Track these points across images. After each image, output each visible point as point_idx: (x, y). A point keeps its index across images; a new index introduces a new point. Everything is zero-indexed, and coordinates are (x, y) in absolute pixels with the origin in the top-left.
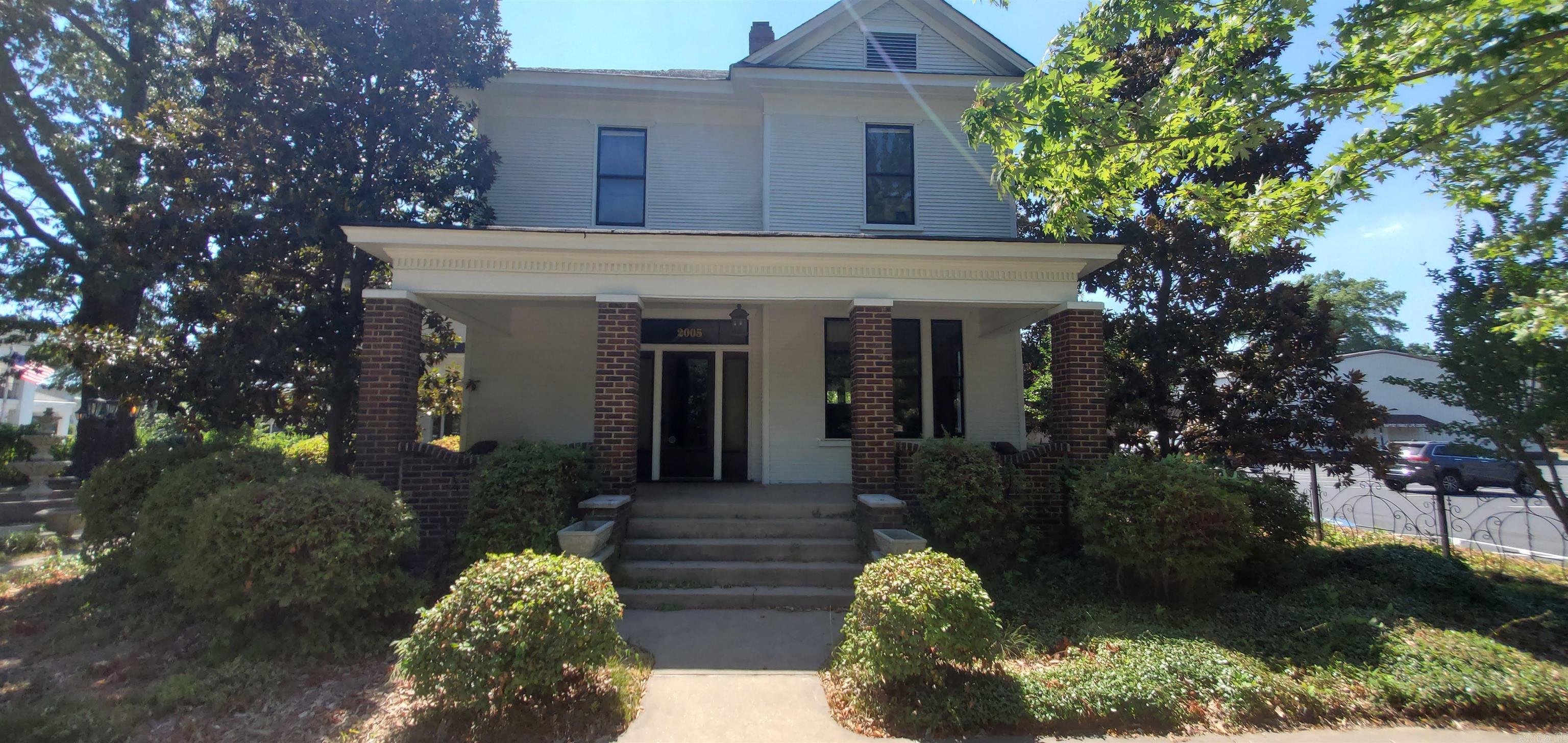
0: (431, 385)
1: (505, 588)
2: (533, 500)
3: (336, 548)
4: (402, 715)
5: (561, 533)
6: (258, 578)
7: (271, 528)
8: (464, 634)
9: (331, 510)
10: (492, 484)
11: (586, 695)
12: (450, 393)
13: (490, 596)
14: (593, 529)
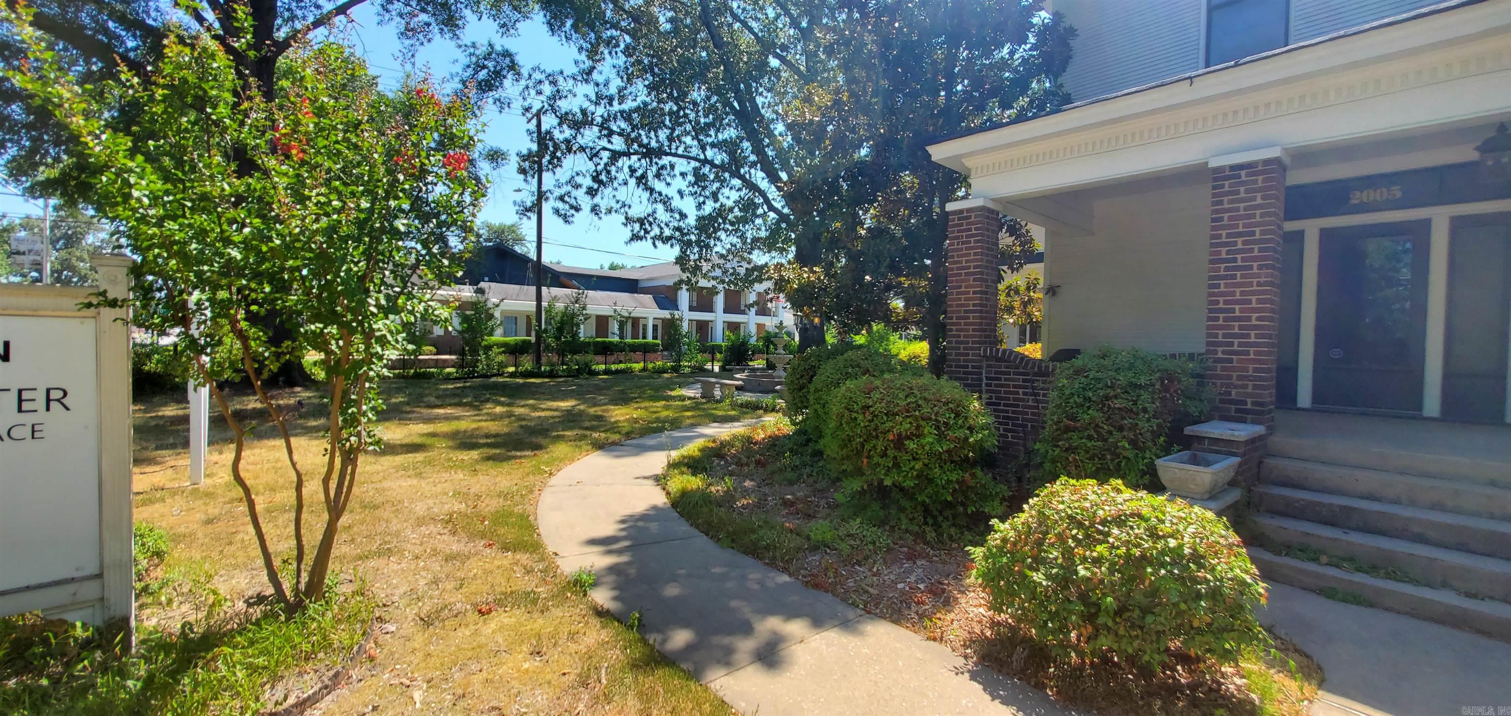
0: (1012, 292)
1: (1087, 523)
2: (1123, 418)
3: (924, 441)
4: (980, 622)
5: (1159, 462)
6: (869, 457)
7: (876, 416)
8: (1039, 562)
9: (919, 406)
10: (1073, 394)
11: (1206, 688)
12: (1031, 300)
13: (1067, 528)
14: (1208, 464)
